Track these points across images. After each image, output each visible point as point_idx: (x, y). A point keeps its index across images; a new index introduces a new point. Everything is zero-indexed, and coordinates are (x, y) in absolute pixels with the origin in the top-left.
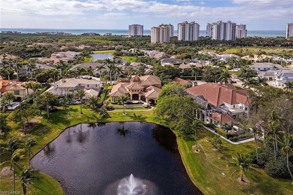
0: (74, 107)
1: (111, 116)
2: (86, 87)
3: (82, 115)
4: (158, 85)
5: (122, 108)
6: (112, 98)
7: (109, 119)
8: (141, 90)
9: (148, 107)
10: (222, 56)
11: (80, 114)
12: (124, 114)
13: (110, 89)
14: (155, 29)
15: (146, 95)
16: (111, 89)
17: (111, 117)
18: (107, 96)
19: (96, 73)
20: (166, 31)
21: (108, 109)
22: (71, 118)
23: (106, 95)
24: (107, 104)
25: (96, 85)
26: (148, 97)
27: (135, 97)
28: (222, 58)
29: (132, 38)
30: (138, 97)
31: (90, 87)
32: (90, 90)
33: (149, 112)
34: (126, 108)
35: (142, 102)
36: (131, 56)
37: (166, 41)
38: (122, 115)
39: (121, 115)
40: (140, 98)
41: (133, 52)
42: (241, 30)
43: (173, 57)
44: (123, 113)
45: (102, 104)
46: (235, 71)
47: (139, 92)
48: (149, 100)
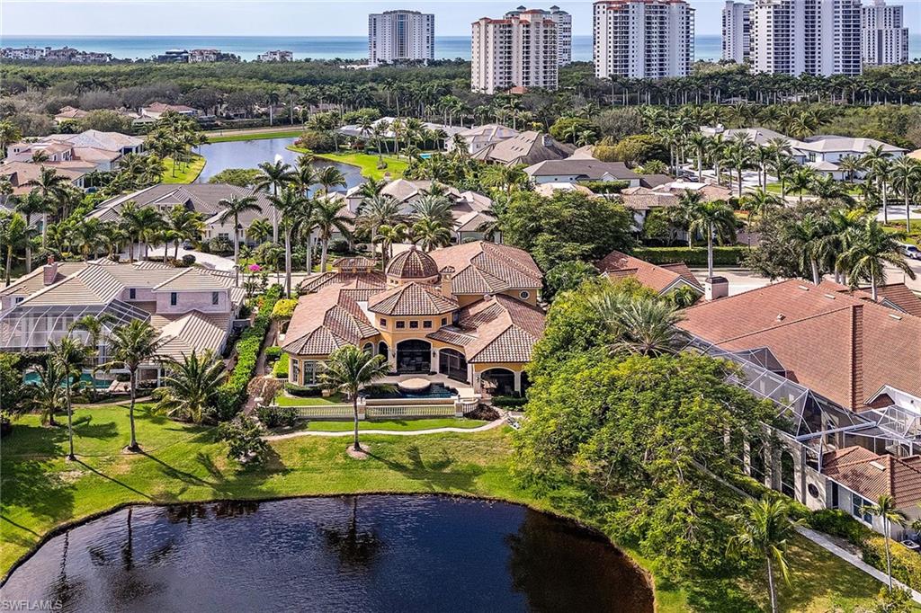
0: (99, 414)
1: (288, 464)
2: (164, 304)
3: (137, 456)
4: (525, 295)
5: (347, 415)
6: (295, 362)
7: (275, 483)
8: (444, 321)
9: (479, 413)
10: (818, 146)
11: (126, 451)
12: (354, 454)
13: (282, 317)
14: (491, 27)
15: (472, 345)
16: (289, 317)
17: (286, 472)
18: (269, 350)
19: (215, 235)
20: (542, 34)
21: (275, 422)
22: (78, 473)
23: (262, 346)
24: (270, 395)
25: (215, 295)
26: (480, 359)
27: (413, 355)
28: (819, 159)
29: (385, 71)
30: (427, 357)
31: (182, 305)
32: (185, 320)
33: (489, 441)
34: (367, 419)
35: (450, 383)
36: (384, 151)
37: (542, 85)
38: (346, 457)
39: (341, 460)
40: (435, 363)
41: (390, 134)
42: (880, 32)
43: (583, 154)
44: (352, 447)
45: (244, 397)
46: (891, 218)
47: (434, 329)
48: (488, 375)
